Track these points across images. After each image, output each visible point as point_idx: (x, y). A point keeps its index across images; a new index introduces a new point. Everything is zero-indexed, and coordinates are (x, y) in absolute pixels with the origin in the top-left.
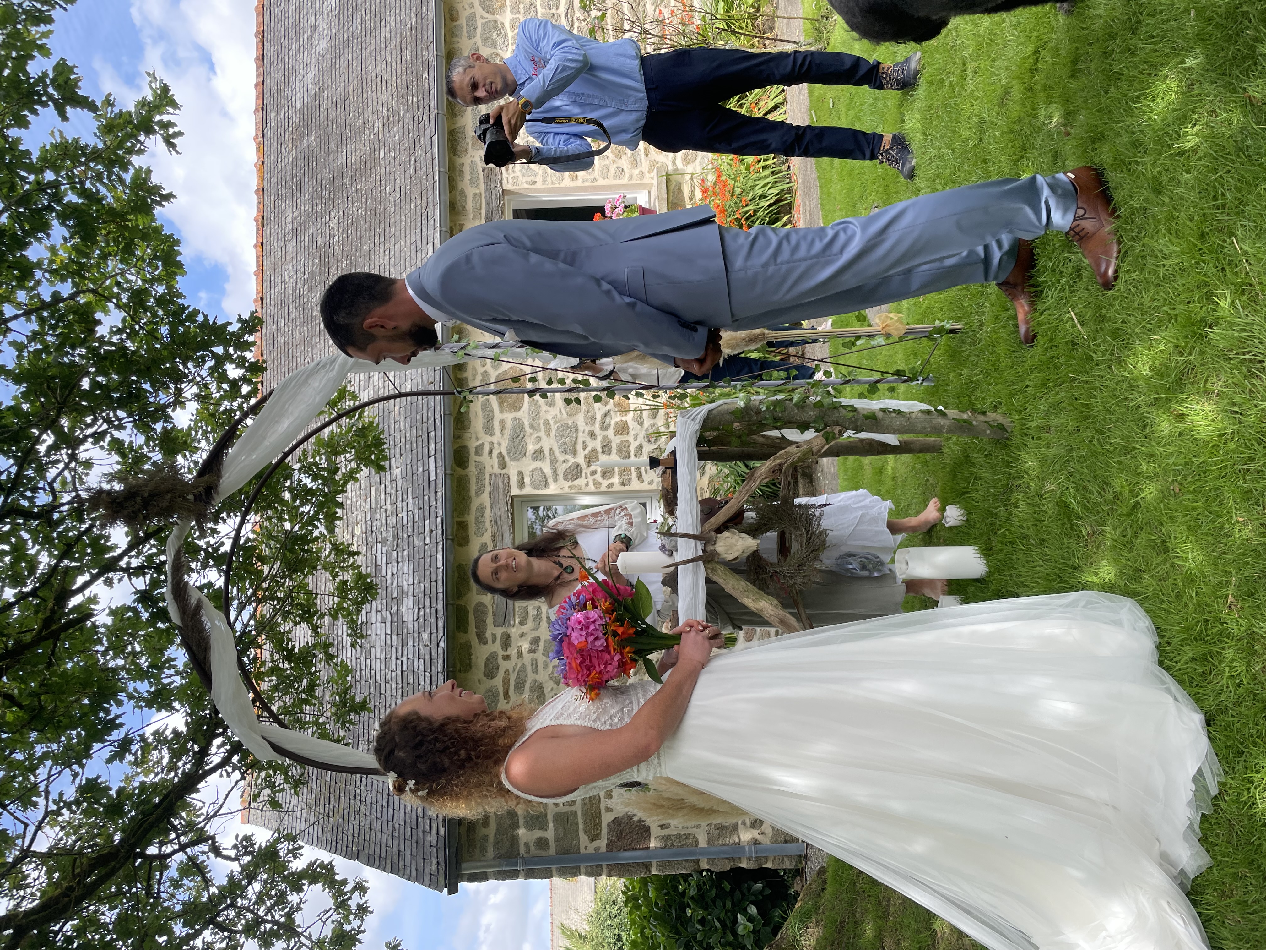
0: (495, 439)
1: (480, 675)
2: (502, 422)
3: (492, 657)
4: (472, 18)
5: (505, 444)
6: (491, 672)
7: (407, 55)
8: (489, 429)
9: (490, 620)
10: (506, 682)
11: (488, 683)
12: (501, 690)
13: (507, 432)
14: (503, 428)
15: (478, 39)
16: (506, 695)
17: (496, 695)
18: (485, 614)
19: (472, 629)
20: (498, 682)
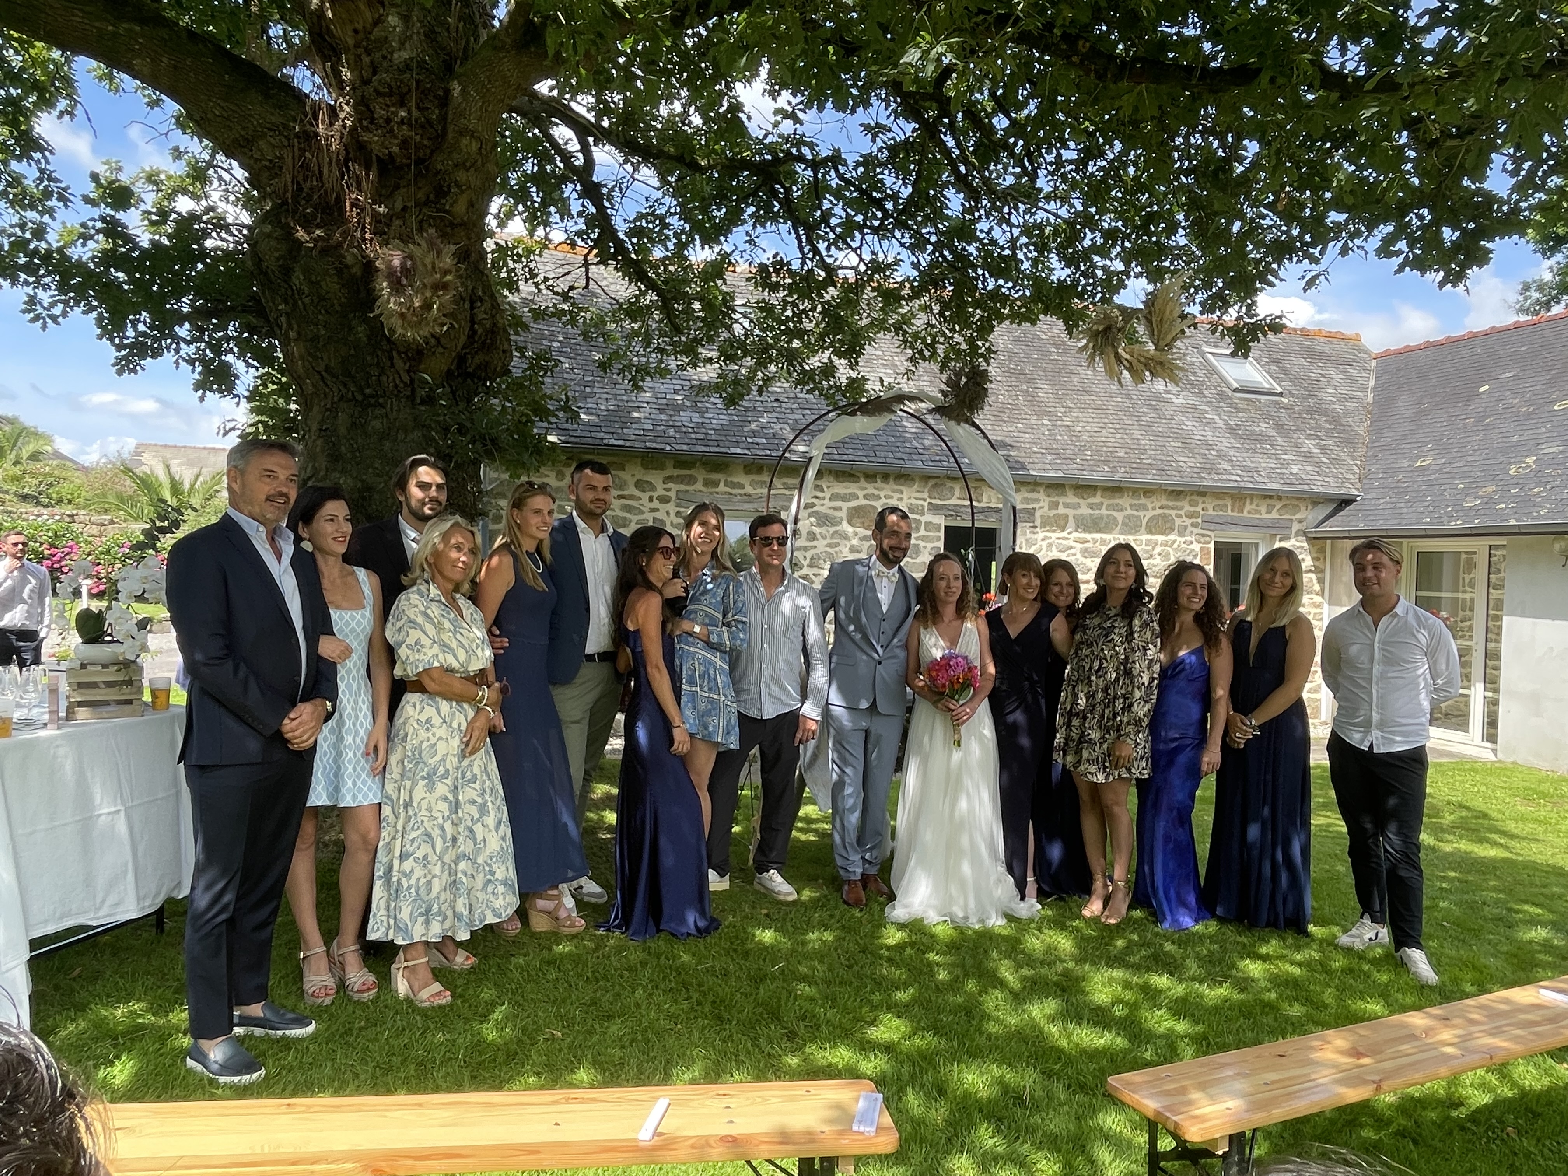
0: (827, 501)
1: (638, 477)
2: (840, 509)
3: (653, 488)
4: (1145, 509)
5: (823, 509)
6: (639, 485)
7: (1121, 454)
8: (834, 497)
9: (683, 487)
10: (631, 497)
11: (631, 482)
12: (626, 493)
13: (832, 512)
14: (835, 509)
15: (1129, 512)
16: (620, 497)
17: (621, 488)
18: (688, 484)
19: (677, 472)
20: (632, 490)
